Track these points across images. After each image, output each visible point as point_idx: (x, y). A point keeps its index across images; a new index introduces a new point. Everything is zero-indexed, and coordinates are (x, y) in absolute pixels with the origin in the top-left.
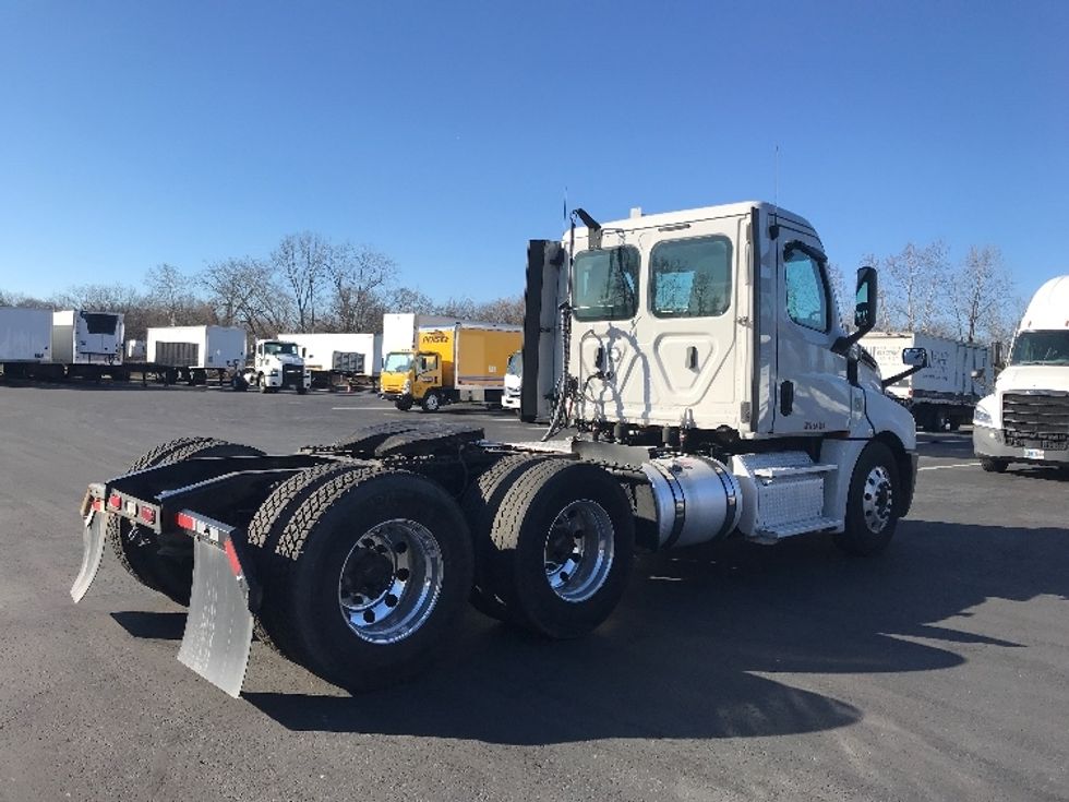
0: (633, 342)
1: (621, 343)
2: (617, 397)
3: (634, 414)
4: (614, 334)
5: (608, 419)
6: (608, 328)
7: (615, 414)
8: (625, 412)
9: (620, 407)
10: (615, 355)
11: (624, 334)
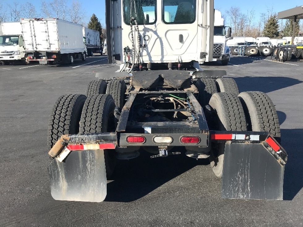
0: (155, 33)
1: (149, 34)
2: (149, 54)
3: (157, 60)
4: (146, 30)
5: (145, 62)
6: (144, 28)
7: (149, 60)
8: (153, 59)
9: (150, 58)
10: (147, 38)
11: (151, 30)
